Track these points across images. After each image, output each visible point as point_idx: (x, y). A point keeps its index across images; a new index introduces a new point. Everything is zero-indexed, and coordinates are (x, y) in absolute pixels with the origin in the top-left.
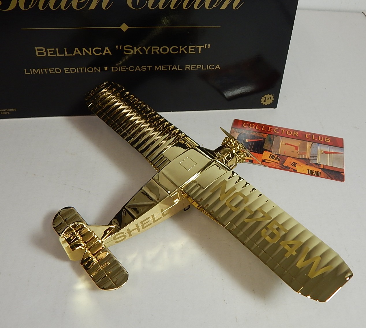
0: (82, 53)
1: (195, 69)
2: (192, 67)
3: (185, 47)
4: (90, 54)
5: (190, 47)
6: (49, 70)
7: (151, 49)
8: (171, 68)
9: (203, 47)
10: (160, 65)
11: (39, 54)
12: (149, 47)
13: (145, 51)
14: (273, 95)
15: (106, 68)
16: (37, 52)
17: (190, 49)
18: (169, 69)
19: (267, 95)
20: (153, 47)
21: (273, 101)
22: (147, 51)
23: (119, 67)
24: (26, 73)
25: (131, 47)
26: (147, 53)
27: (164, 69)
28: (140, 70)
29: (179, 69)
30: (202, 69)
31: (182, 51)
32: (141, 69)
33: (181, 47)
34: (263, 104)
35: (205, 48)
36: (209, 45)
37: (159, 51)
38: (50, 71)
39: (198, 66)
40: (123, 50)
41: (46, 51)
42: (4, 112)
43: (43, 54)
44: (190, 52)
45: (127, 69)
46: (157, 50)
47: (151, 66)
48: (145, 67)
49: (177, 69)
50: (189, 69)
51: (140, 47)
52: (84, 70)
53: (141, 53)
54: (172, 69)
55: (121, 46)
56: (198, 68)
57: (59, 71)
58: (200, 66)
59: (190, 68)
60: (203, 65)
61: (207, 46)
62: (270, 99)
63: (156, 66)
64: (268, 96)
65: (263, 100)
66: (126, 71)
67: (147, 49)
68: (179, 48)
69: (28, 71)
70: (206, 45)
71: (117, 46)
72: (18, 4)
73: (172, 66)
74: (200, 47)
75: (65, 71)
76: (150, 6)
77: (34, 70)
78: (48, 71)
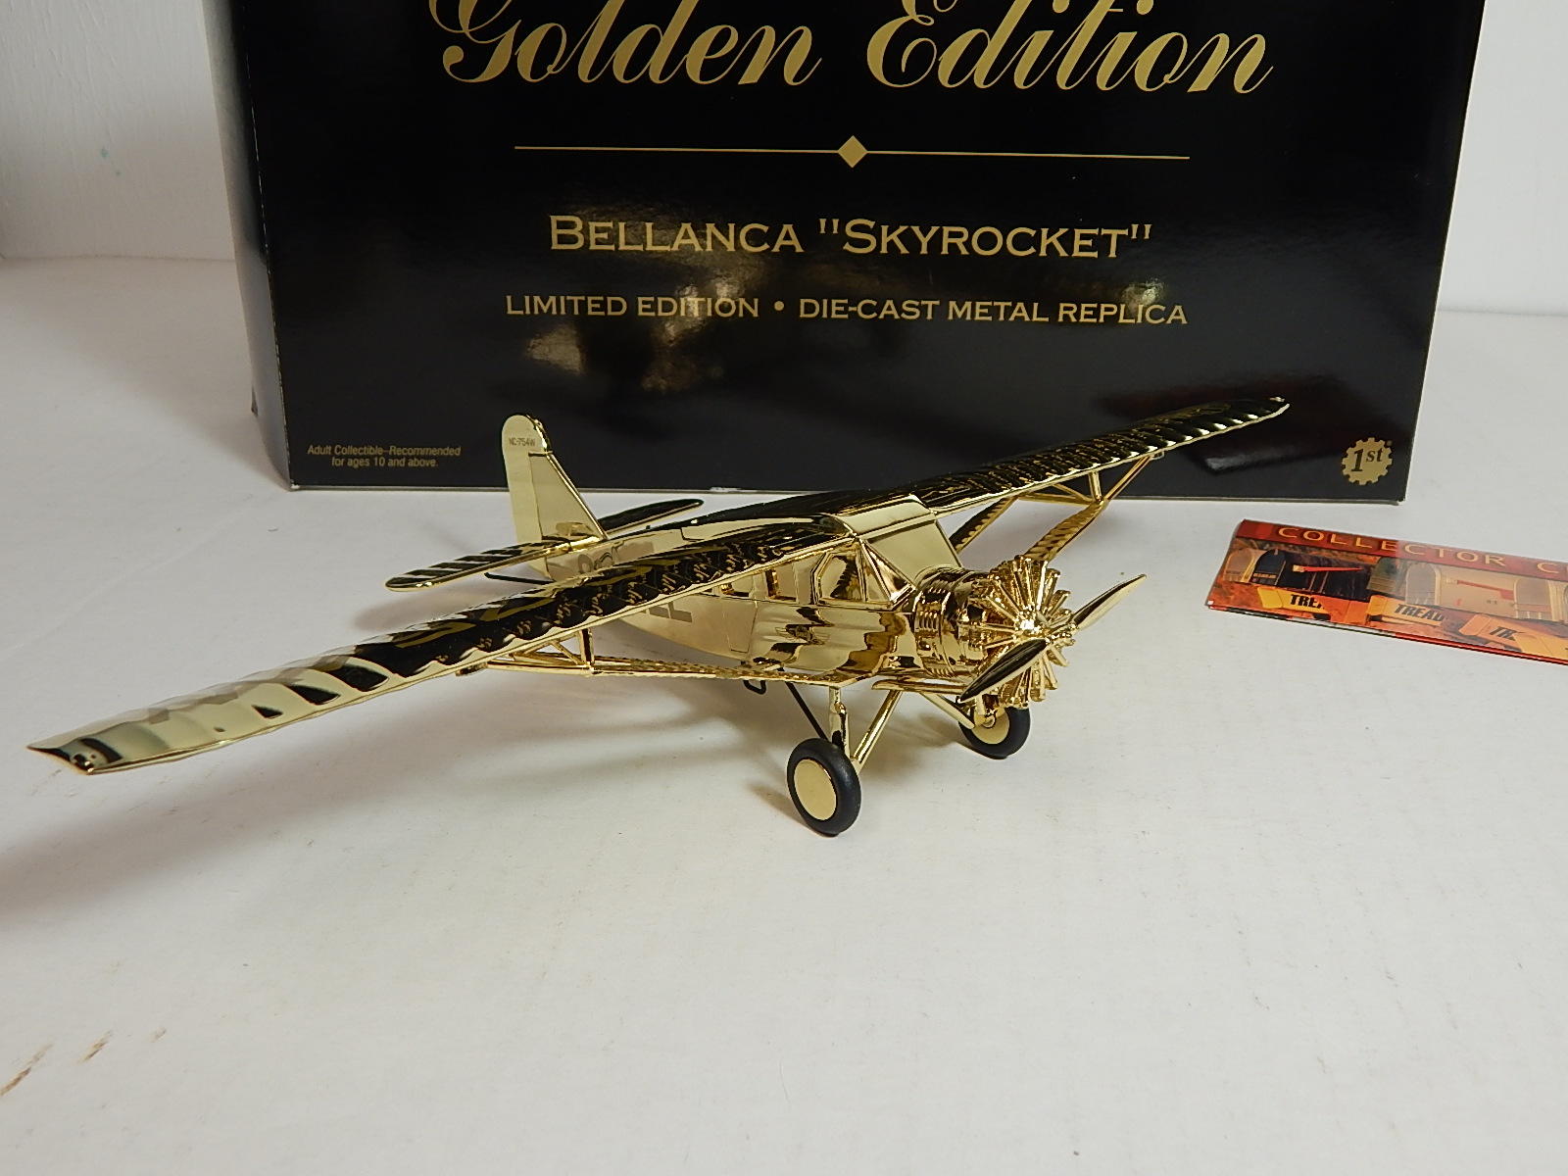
0: (704, 246)
1: (1095, 320)
2: (1083, 312)
3: (1062, 231)
4: (730, 246)
5: (1078, 232)
6: (586, 299)
7: (939, 234)
8: (1009, 311)
9: (1125, 232)
10: (968, 300)
11: (562, 239)
12: (934, 229)
13: (920, 244)
14: (1389, 443)
15: (779, 306)
16: (555, 232)
17: (1078, 242)
18: (1002, 318)
19: (1365, 440)
20: (946, 230)
21: (1388, 467)
22: (924, 241)
23: (825, 302)
24: (510, 312)
25: (871, 224)
26: (924, 251)
27: (981, 315)
28: (897, 317)
29: (1035, 319)
30: (1121, 320)
31: (1050, 246)
32: (900, 311)
33: (1045, 231)
34: (1352, 480)
35: (1134, 237)
36: (1148, 227)
37: (967, 245)
38: (590, 305)
39: (1107, 309)
40: (843, 238)
41: (585, 231)
42: (419, 457)
43: (574, 240)
44: (1076, 253)
45: (850, 309)
46: (959, 242)
47: (937, 303)
48: (917, 303)
49: (1027, 319)
50: (1074, 320)
51: (902, 229)
53: (904, 251)
54: (1012, 319)
55: (836, 222)
56: (1105, 316)
57: (617, 306)
58: (1111, 309)
59: (1077, 315)
60: (1123, 307)
61: (1141, 230)
62: (1378, 460)
63: (953, 304)
64: (1371, 445)
65: (1349, 461)
66: (846, 316)
67: (925, 236)
68: (1039, 234)
69: (518, 304)
70: (1135, 227)
71: (823, 222)
72: (514, 59)
73: (1010, 304)
74: (1114, 233)
75: (641, 306)
77: (537, 299)
78: (583, 305)
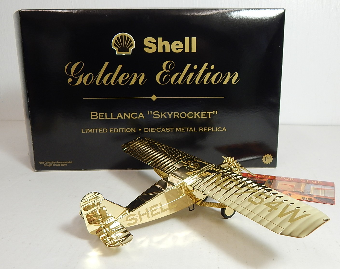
0: (123, 117)
1: (207, 131)
2: (204, 129)
3: (199, 113)
4: (129, 118)
5: (202, 113)
6: (99, 129)
7: (173, 114)
8: (189, 129)
9: (212, 113)
10: (180, 127)
11: (93, 117)
12: (172, 113)
13: (169, 116)
14: (272, 155)
15: (140, 130)
16: (92, 115)
17: (202, 115)
18: (187, 131)
19: (267, 155)
20: (174, 113)
21: (272, 160)
22: (170, 115)
23: (150, 128)
24: (82, 132)
25: (159, 112)
26: (170, 117)
27: (183, 130)
28: (165, 131)
29: (194, 131)
30: (213, 131)
31: (197, 116)
32: (166, 130)
33: (195, 113)
34: (265, 163)
35: (214, 113)
36: (217, 112)
37: (179, 116)
38: (100, 131)
39: (209, 129)
40: (153, 115)
41: (98, 115)
42: (63, 164)
43: (96, 117)
44: (202, 117)
45: (155, 130)
46: (177, 115)
47: (173, 128)
48: (169, 128)
49: (193, 131)
50: (202, 131)
51: (165, 113)
52: (124, 130)
53: (166, 118)
54: (189, 131)
55: (151, 112)
56: (209, 130)
57: (105, 131)
58: (210, 129)
59: (203, 130)
60: (213, 128)
61: (215, 112)
62: (270, 159)
63: (177, 128)
64: (268, 156)
65: (264, 159)
66: (154, 131)
67: (170, 114)
68: (194, 113)
69: (84, 131)
70: (214, 112)
71: (148, 112)
72: (83, 81)
73: (189, 128)
74: (210, 113)
75: (110, 130)
76: (172, 82)
77: (88, 129)
78: (98, 131)
